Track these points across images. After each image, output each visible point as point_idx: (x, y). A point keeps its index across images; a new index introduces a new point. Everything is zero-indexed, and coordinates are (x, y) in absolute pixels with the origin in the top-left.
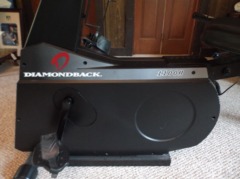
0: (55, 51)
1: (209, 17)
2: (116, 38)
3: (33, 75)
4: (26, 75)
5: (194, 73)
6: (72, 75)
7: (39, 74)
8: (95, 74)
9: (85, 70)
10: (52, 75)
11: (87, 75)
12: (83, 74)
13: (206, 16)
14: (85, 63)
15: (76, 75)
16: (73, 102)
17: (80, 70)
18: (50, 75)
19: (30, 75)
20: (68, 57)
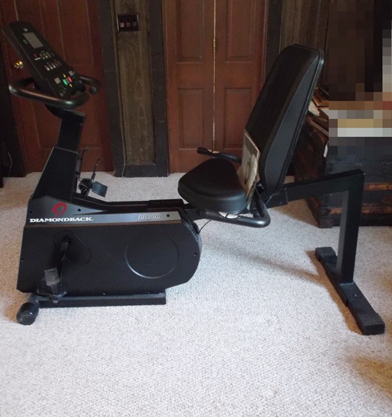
0: (55, 202)
1: (214, 152)
2: (141, 150)
3: (37, 220)
4: (31, 221)
5: (168, 216)
6: (69, 219)
7: (42, 220)
8: (87, 219)
9: (80, 216)
10: (53, 220)
11: (81, 219)
12: (78, 219)
13: (210, 151)
14: (79, 210)
15: (72, 219)
16: (70, 242)
17: (75, 216)
18: (51, 220)
19: (35, 220)
20: (65, 206)
